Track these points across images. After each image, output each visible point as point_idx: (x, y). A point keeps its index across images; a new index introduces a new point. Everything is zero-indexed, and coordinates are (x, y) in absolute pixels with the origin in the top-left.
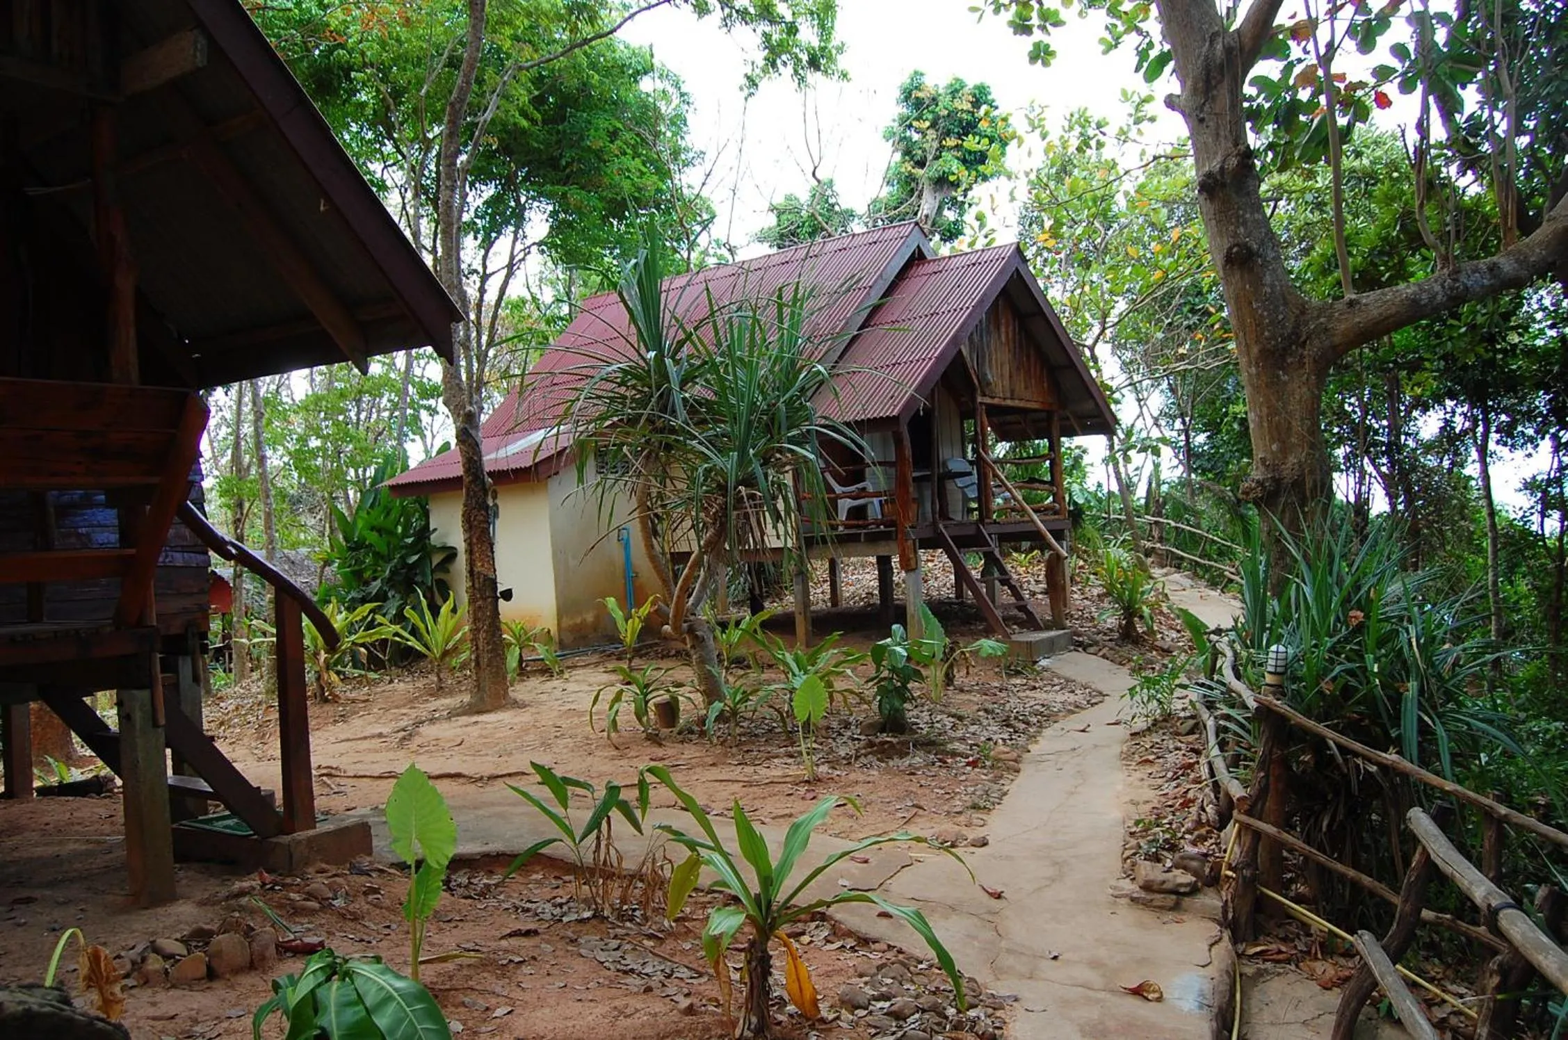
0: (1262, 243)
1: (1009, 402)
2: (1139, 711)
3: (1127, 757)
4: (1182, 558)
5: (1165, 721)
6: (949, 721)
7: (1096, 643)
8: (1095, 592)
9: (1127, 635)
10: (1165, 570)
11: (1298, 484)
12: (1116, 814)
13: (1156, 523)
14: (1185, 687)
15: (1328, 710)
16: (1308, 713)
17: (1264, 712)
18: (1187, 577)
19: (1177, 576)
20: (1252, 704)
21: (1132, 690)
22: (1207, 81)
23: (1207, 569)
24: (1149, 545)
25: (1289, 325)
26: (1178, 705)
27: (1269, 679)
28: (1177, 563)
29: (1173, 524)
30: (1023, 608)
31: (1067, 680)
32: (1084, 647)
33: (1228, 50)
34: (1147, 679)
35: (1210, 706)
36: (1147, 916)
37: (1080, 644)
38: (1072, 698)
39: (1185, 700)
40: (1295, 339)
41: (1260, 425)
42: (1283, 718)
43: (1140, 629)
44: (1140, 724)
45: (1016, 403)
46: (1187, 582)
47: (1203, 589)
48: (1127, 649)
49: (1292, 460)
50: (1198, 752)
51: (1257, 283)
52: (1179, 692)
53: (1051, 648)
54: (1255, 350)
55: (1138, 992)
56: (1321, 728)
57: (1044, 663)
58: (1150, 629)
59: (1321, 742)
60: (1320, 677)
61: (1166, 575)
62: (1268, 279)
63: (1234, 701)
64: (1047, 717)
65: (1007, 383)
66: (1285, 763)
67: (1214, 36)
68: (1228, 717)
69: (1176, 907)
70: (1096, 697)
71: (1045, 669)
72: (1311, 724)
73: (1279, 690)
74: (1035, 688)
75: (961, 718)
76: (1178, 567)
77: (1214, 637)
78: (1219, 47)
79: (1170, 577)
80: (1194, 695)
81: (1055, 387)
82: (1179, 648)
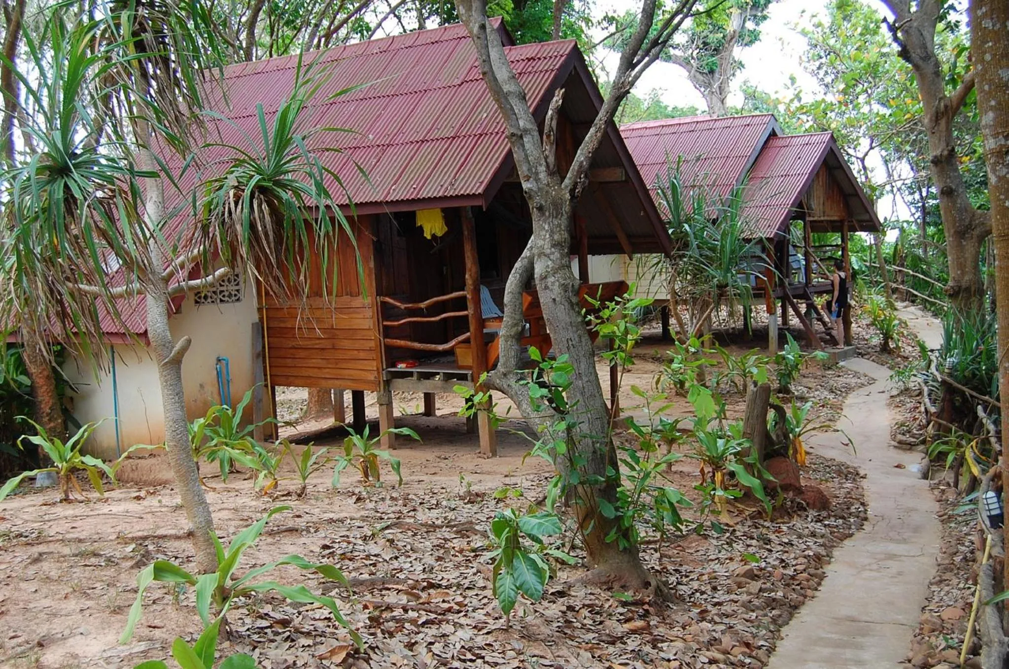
0: (957, 185)
1: (822, 218)
2: (894, 387)
3: (889, 405)
4: (916, 296)
5: (906, 391)
6: (805, 390)
7: (868, 353)
8: (864, 322)
9: (884, 348)
10: (905, 304)
11: (968, 289)
12: (887, 423)
13: (900, 271)
14: (915, 375)
15: (966, 382)
16: (959, 383)
17: (944, 382)
18: (920, 309)
19: (912, 309)
20: (940, 380)
21: (891, 376)
22: (937, 117)
23: (933, 304)
24: (894, 285)
25: (967, 221)
26: (911, 385)
27: (946, 371)
28: (913, 300)
29: (911, 273)
30: (829, 334)
31: (856, 373)
32: (862, 355)
33: (946, 107)
34: (899, 372)
35: (926, 383)
36: (900, 451)
37: (860, 354)
38: (859, 381)
39: (916, 381)
40: (969, 228)
41: (953, 263)
42: (951, 385)
43: (892, 345)
44: (895, 392)
45: (826, 218)
46: (920, 313)
47: (929, 318)
48: (884, 357)
49: (966, 278)
50: (920, 403)
51: (954, 203)
52: (913, 379)
53: (845, 356)
54: (952, 231)
55: (898, 466)
56: (964, 388)
57: (841, 364)
58: (897, 345)
59: (964, 392)
60: (964, 371)
61: (905, 307)
62: (959, 201)
63: (935, 380)
64: (849, 389)
65: (821, 207)
66: (952, 401)
67: (941, 99)
68: (933, 386)
69: (910, 449)
70: (872, 381)
71: (843, 367)
72: (960, 386)
73: (950, 375)
74: (839, 376)
75: (810, 388)
76: (913, 302)
77: (929, 353)
78: (942, 104)
79: (908, 309)
80: (920, 379)
81: (847, 206)
82: (914, 357)
